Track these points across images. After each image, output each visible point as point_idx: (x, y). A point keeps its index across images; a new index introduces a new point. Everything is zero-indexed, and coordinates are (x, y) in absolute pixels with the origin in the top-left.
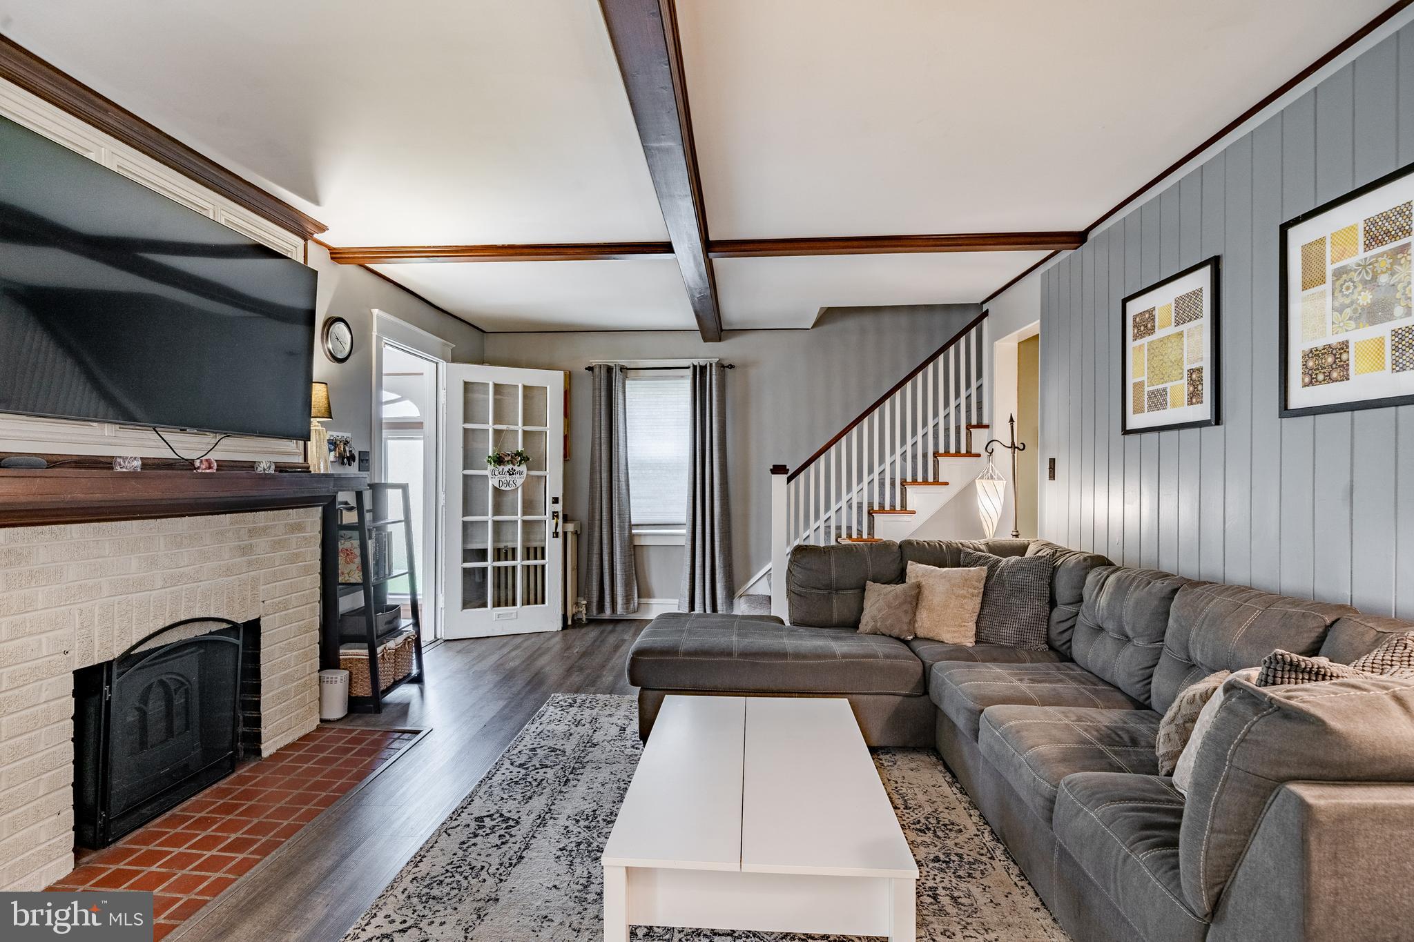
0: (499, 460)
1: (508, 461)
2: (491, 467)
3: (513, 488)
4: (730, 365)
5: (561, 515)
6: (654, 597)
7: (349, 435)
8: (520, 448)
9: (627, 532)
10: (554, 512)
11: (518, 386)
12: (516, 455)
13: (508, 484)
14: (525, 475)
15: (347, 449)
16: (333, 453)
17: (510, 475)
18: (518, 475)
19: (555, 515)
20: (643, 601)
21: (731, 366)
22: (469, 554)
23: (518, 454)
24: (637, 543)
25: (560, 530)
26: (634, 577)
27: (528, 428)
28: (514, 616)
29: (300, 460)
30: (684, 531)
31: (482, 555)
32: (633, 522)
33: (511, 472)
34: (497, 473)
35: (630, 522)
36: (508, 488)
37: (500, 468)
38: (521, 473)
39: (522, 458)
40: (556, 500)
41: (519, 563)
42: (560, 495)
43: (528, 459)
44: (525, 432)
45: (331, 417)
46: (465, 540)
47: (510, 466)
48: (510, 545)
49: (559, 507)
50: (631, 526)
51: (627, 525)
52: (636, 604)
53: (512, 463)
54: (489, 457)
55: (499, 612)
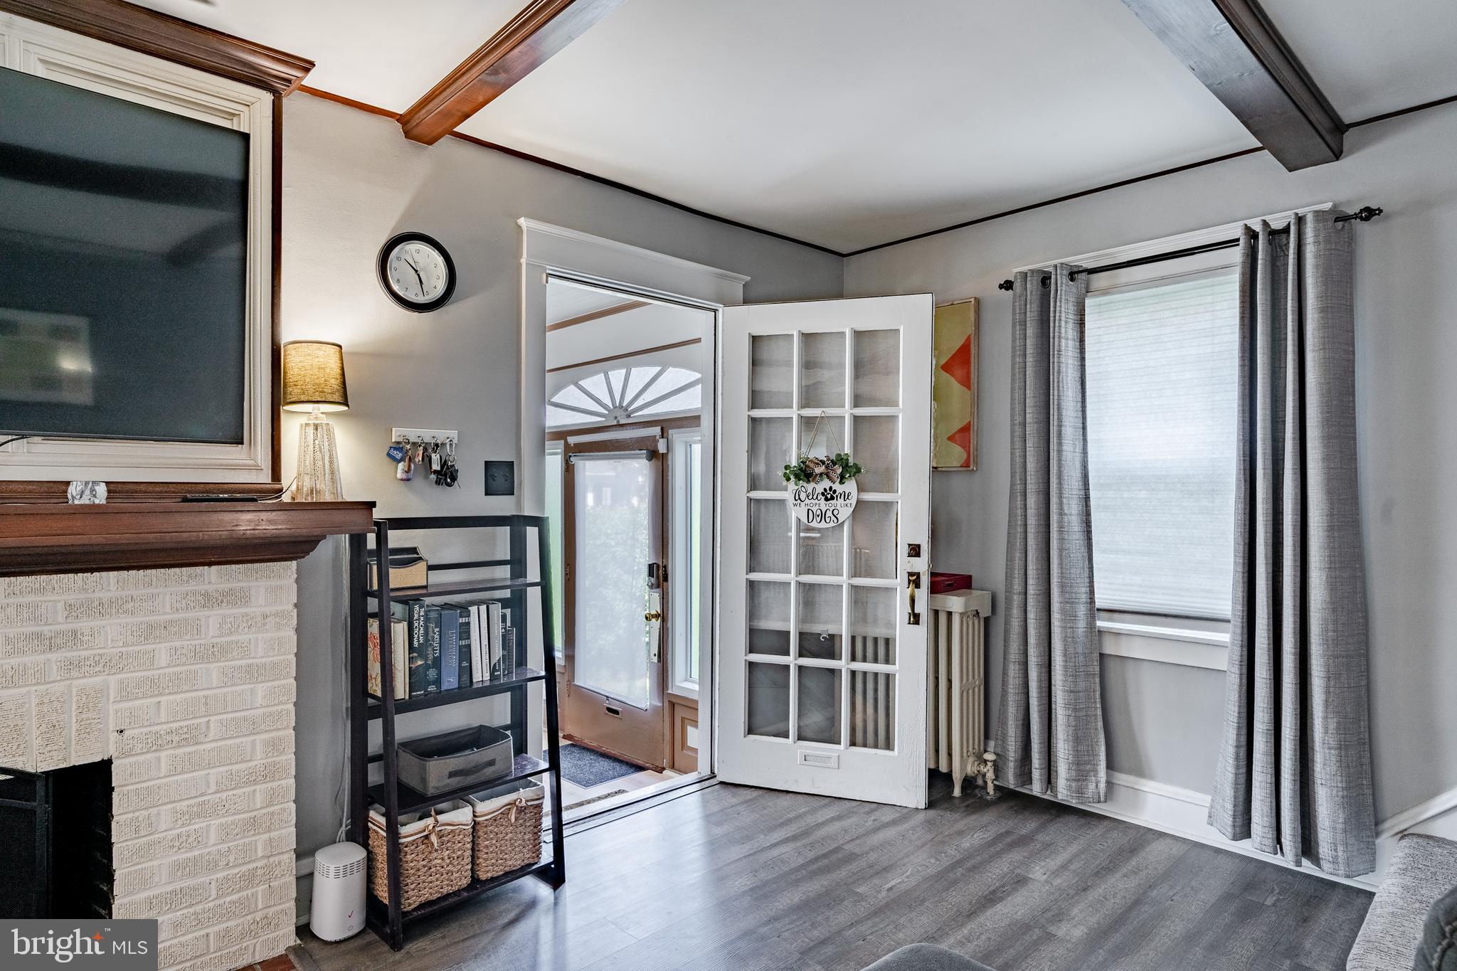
0: (804, 473)
1: (821, 474)
2: (792, 486)
3: (832, 524)
4: (1367, 209)
5: (925, 581)
6: (1151, 777)
7: (454, 434)
8: (847, 449)
9: (1082, 624)
10: (910, 574)
11: (843, 334)
12: (834, 463)
13: (823, 516)
14: (853, 501)
15: (435, 457)
16: (401, 465)
17: (827, 499)
18: (841, 501)
19: (914, 580)
20: (1122, 779)
21: (1369, 214)
22: (756, 639)
23: (841, 461)
24: (1109, 648)
25: (921, 608)
26: (1100, 724)
27: (861, 411)
28: (833, 763)
29: (265, 478)
30: (1225, 637)
31: (779, 642)
32: (1099, 603)
33: (829, 496)
34: (803, 496)
35: (1092, 600)
36: (823, 525)
37: (810, 487)
38: (846, 496)
39: (844, 468)
40: (915, 551)
41: (843, 664)
42: (924, 541)
43: (858, 470)
44: (857, 420)
45: (346, 403)
46: (752, 614)
47: (826, 484)
48: (832, 629)
49: (921, 565)
50: (1094, 611)
51: (1082, 611)
52: (1102, 786)
53: (828, 477)
54: (787, 467)
55: (808, 752)
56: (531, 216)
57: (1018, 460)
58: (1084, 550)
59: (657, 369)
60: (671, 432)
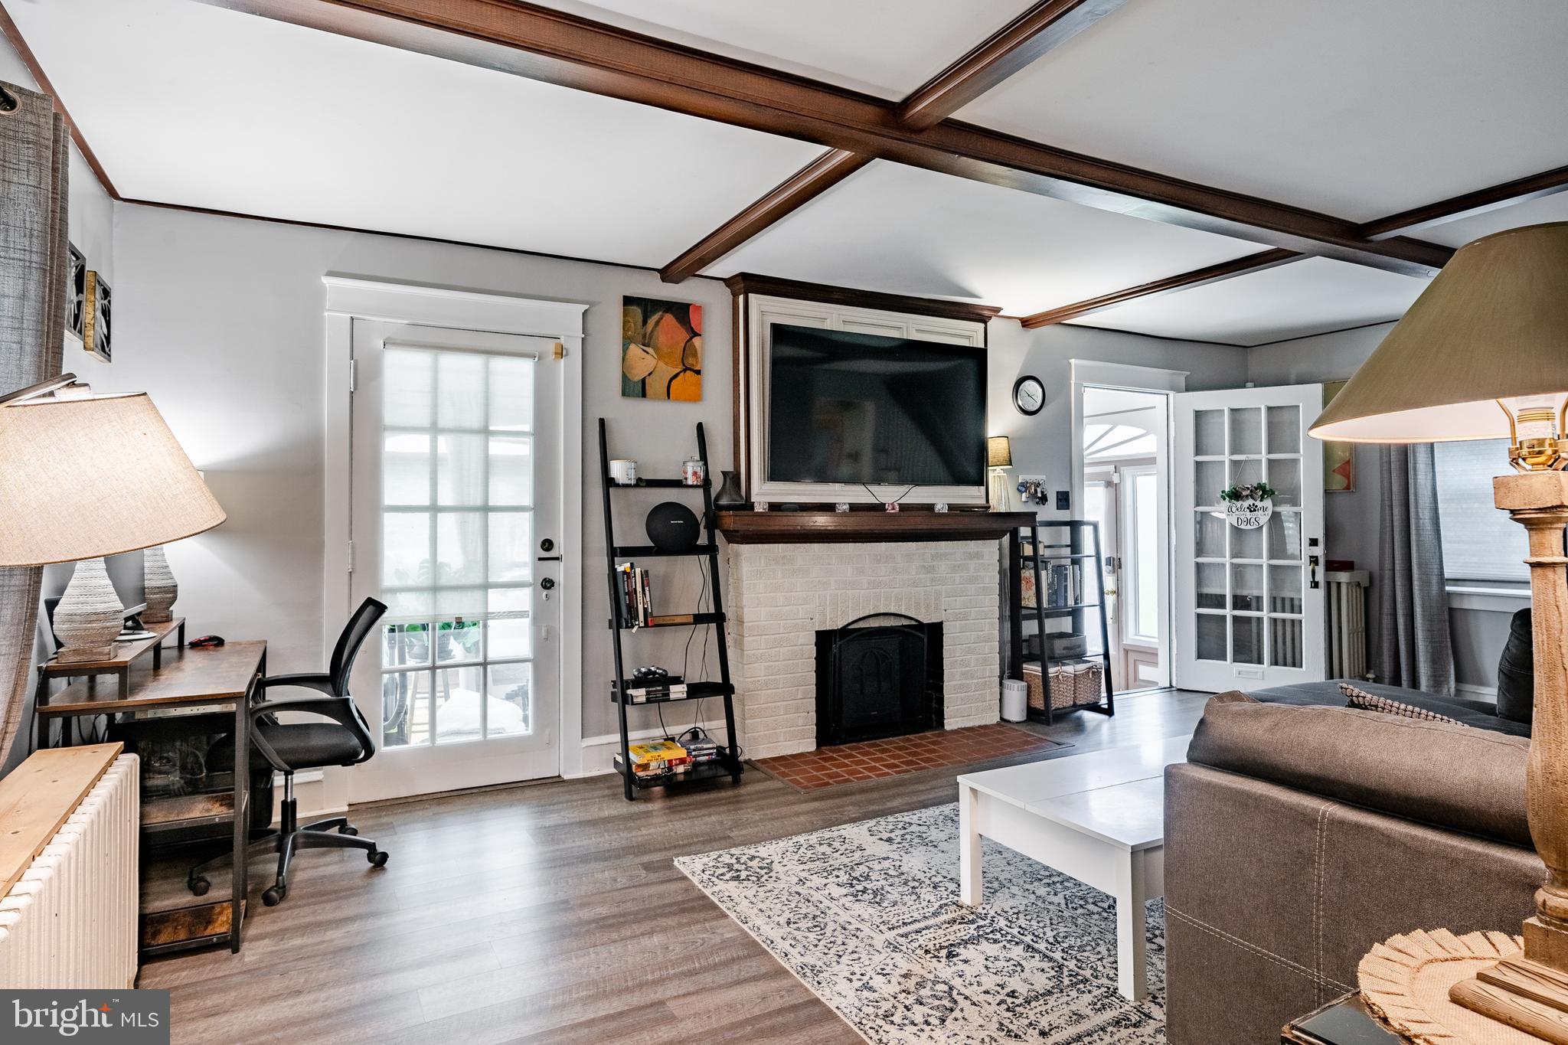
0: (1235, 495)
1: (1247, 496)
2: (1226, 503)
3: (1255, 527)
5: (1322, 561)
7: (1044, 477)
8: (1264, 480)
9: (1435, 589)
10: (1311, 557)
11: (1260, 409)
12: (1256, 489)
13: (1248, 522)
14: (1270, 512)
15: (1039, 490)
16: (1024, 494)
17: (1251, 511)
18: (1261, 512)
19: (1314, 560)
22: (1203, 600)
23: (1261, 487)
24: (1456, 604)
25: (1320, 577)
26: (1450, 652)
27: (1273, 456)
28: (1259, 675)
29: (983, 502)
31: (1219, 601)
32: (1447, 575)
33: (1252, 509)
34: (1234, 509)
35: (1442, 573)
36: (1249, 527)
37: (1239, 504)
38: (1265, 509)
39: (1264, 492)
40: (1314, 542)
41: (1265, 614)
42: (1320, 535)
43: (1273, 493)
44: (1270, 461)
45: (1011, 465)
46: (1199, 582)
47: (1250, 502)
48: (1255, 593)
49: (1319, 551)
50: (1443, 581)
51: (1434, 580)
52: (1453, 690)
53: (1252, 498)
54: (1223, 492)
55: (1240, 669)
56: (1077, 357)
57: (1386, 484)
58: (1435, 542)
59: (1108, 427)
60: (1122, 468)
